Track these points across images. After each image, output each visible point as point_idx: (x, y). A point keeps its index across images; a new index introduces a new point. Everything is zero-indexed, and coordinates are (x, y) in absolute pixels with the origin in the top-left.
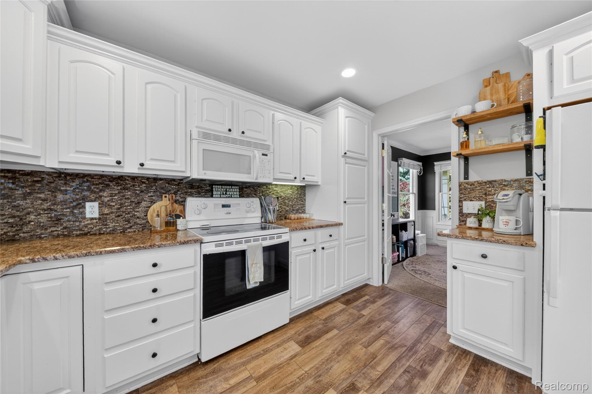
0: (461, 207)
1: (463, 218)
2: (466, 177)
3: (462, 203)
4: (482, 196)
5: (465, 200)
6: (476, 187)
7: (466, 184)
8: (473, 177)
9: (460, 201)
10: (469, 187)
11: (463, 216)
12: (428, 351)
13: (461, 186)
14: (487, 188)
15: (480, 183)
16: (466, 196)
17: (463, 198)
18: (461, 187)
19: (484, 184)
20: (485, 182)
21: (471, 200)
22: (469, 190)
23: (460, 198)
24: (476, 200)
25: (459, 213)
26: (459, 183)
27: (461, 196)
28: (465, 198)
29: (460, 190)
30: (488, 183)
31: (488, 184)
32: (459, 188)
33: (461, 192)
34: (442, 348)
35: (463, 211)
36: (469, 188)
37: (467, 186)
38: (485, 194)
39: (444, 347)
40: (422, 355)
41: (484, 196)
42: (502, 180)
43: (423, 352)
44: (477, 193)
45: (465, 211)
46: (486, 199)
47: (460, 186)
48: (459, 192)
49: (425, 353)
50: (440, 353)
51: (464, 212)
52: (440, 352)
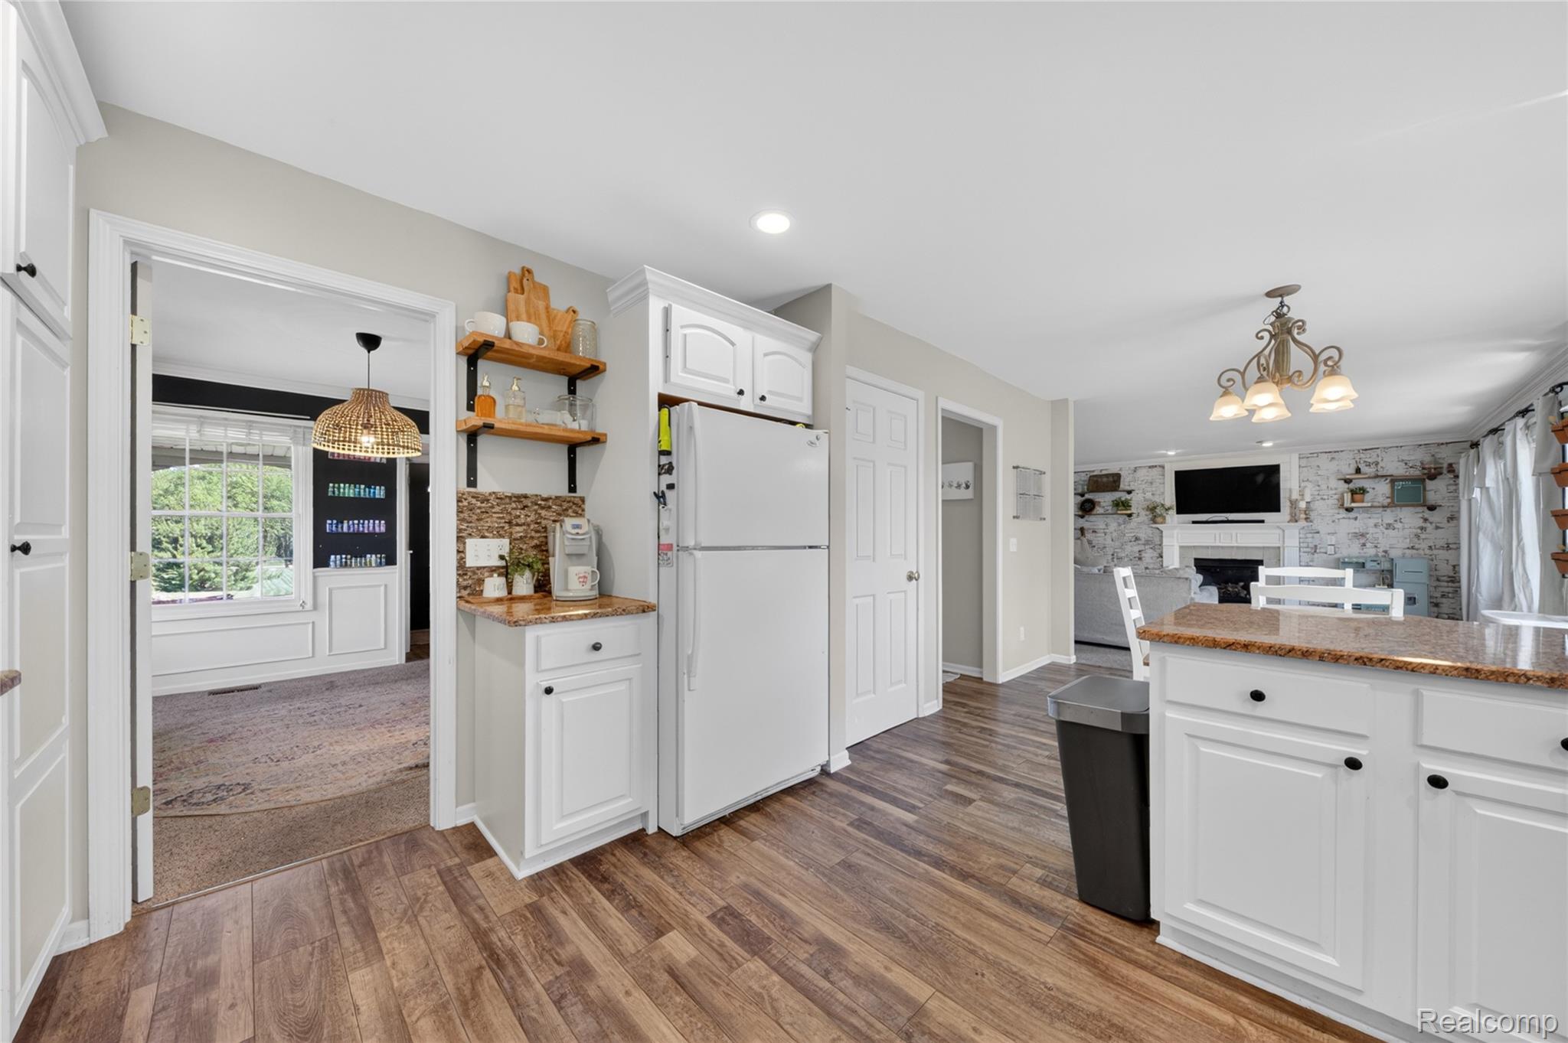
0: (462, 552)
1: (464, 580)
2: (472, 482)
3: (465, 543)
4: (503, 527)
5: (470, 535)
6: (493, 507)
7: (473, 497)
8: (487, 483)
9: (460, 539)
10: (479, 504)
11: (466, 574)
12: (522, 930)
13: (461, 501)
14: (513, 509)
15: (501, 499)
16: (471, 527)
17: (465, 530)
18: (460, 504)
19: (507, 500)
20: (510, 498)
21: (483, 537)
22: (479, 511)
23: (460, 531)
24: (491, 535)
25: (457, 567)
26: (457, 493)
27: (461, 527)
28: (470, 531)
29: (460, 511)
30: (514, 499)
31: (515, 502)
32: (458, 506)
33: (462, 515)
34: (528, 901)
35: (465, 562)
36: (480, 508)
37: (474, 501)
38: (510, 523)
39: (530, 897)
40: (528, 945)
41: (507, 527)
42: (537, 496)
43: (519, 939)
44: (493, 521)
45: (471, 562)
46: (511, 533)
47: (459, 501)
48: (458, 516)
49: (525, 936)
50: (540, 911)
51: (467, 565)
52: (536, 910)
